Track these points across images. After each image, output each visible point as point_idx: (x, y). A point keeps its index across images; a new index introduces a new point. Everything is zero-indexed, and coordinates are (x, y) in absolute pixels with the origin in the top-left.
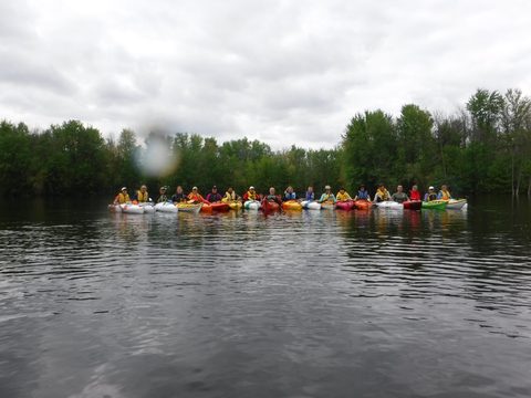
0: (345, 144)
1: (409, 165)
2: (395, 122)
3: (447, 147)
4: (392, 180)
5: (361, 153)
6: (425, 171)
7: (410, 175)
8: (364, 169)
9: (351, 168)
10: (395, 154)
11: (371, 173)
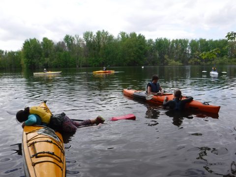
0: (22, 50)
1: (45, 58)
2: (40, 43)
3: (58, 53)
4: (40, 63)
5: (29, 54)
6: (51, 60)
7: (46, 62)
8: (30, 60)
9: (25, 59)
10: (41, 54)
11: (33, 61)
